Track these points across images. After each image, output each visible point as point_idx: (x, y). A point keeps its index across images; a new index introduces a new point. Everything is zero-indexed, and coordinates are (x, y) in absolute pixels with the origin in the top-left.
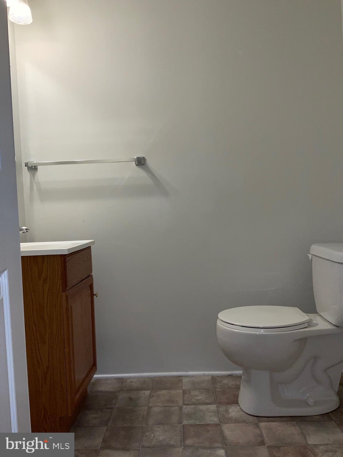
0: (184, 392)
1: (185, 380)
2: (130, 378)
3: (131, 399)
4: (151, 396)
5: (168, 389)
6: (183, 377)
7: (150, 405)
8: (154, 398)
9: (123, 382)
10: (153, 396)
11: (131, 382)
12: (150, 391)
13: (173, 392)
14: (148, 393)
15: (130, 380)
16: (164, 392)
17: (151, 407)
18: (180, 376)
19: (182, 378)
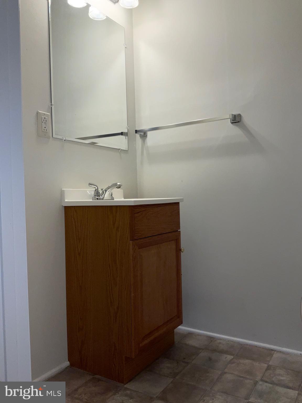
0: (269, 368)
1: (276, 355)
2: (220, 339)
3: (210, 359)
4: (231, 362)
5: (253, 360)
6: (276, 352)
7: (226, 370)
8: (233, 365)
9: (211, 341)
10: (234, 363)
11: (220, 343)
12: (232, 357)
13: (257, 364)
14: (230, 357)
15: (219, 341)
16: (247, 361)
17: (225, 373)
18: (272, 350)
19: (274, 353)
